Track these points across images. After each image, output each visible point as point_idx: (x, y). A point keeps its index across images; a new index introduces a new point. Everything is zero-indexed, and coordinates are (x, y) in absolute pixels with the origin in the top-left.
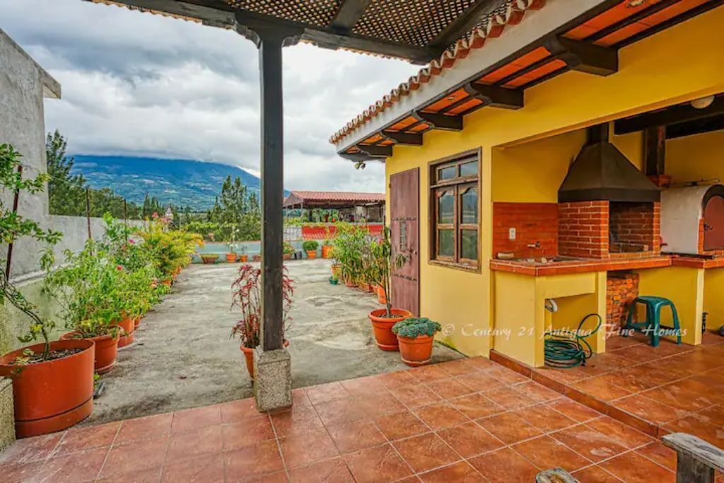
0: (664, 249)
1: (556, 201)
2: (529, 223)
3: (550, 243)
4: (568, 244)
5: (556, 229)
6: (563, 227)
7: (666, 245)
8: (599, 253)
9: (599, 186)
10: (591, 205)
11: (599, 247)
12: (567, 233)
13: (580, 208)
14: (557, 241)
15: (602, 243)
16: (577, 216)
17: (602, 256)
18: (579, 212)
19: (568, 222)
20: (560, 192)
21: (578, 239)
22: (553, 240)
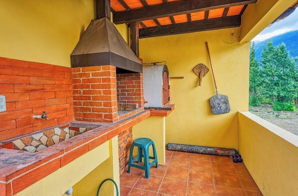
0: (146, 105)
1: (69, 66)
2: (33, 87)
3: (65, 109)
4: (83, 109)
5: (70, 94)
6: (77, 92)
7: (147, 102)
8: (111, 117)
9: (106, 50)
10: (101, 69)
11: (111, 111)
12: (81, 98)
13: (91, 72)
14: (72, 107)
15: (113, 107)
16: (89, 81)
17: (114, 119)
18: (91, 77)
19: (82, 87)
20: (72, 57)
21: (91, 104)
22: (67, 106)
